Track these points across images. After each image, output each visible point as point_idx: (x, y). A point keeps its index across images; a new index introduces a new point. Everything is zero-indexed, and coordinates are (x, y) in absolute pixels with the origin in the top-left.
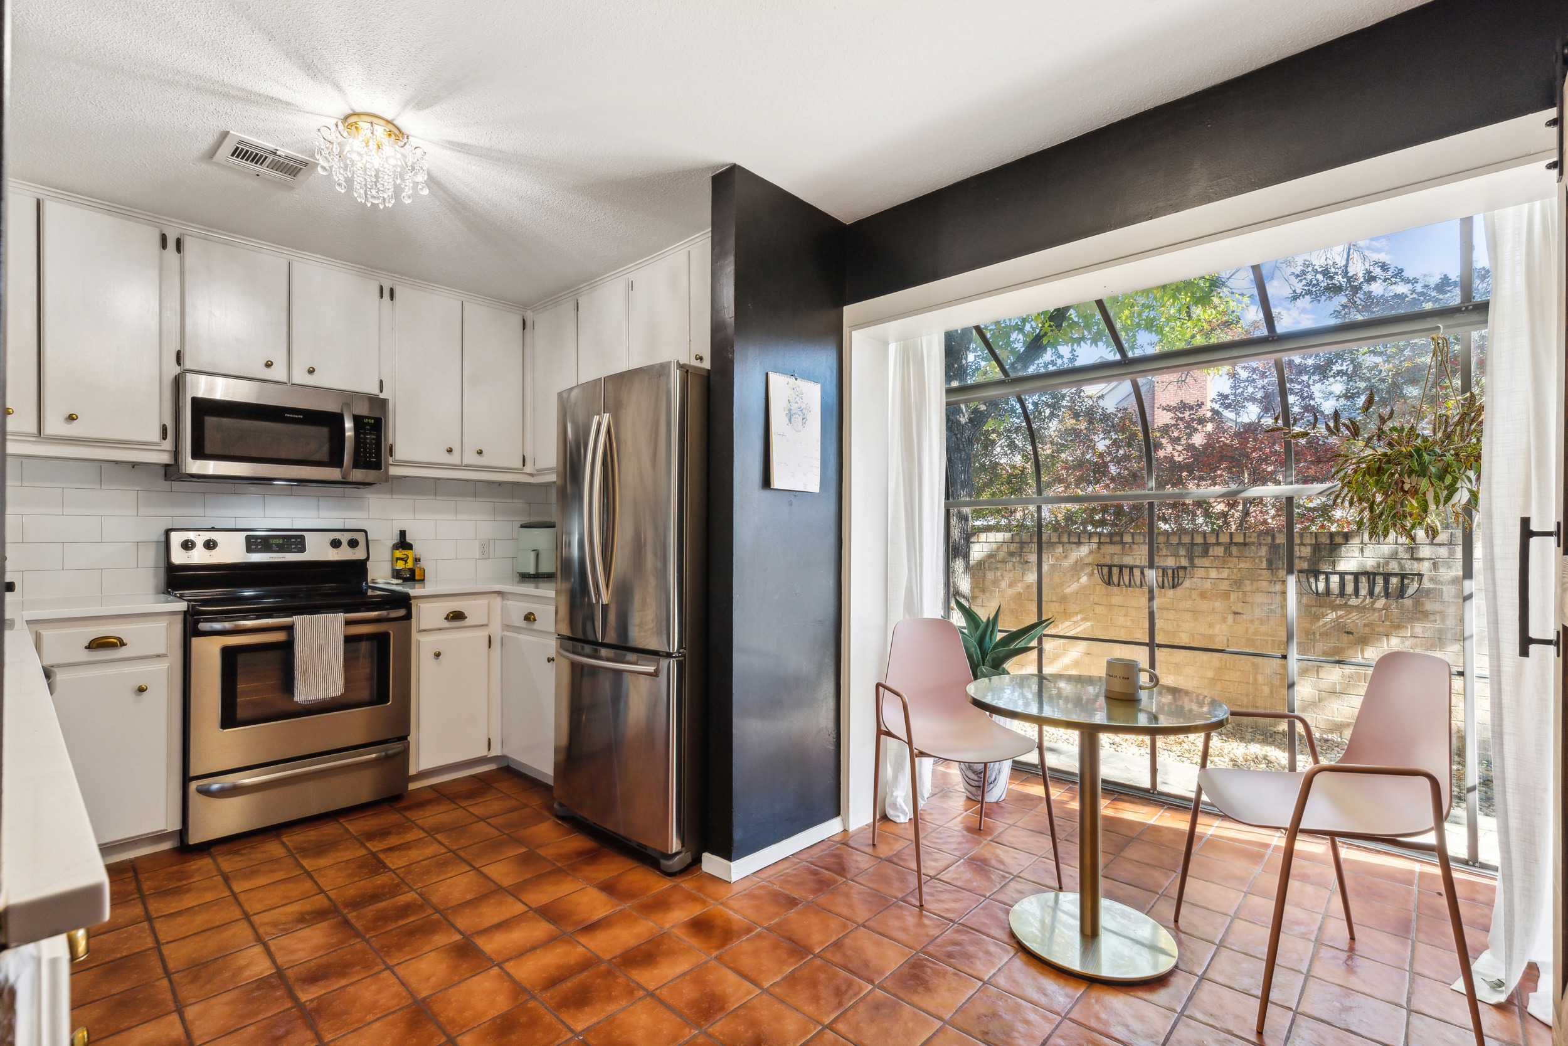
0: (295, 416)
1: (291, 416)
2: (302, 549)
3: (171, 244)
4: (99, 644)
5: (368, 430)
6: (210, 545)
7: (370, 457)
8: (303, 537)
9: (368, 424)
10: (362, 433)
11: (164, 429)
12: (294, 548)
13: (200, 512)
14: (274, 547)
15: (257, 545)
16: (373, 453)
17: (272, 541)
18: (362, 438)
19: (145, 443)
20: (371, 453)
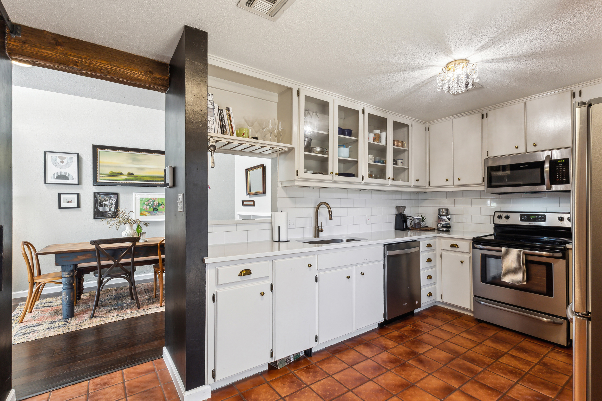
0: (524, 166)
1: (523, 166)
2: (544, 221)
3: (485, 116)
4: (453, 246)
5: (561, 165)
6: (507, 218)
7: (563, 178)
8: (545, 216)
9: (561, 163)
10: (557, 168)
11: (484, 179)
12: (540, 220)
13: (509, 205)
14: (532, 219)
15: (524, 218)
16: (564, 176)
17: (531, 217)
18: (557, 170)
19: (478, 184)
20: (563, 176)
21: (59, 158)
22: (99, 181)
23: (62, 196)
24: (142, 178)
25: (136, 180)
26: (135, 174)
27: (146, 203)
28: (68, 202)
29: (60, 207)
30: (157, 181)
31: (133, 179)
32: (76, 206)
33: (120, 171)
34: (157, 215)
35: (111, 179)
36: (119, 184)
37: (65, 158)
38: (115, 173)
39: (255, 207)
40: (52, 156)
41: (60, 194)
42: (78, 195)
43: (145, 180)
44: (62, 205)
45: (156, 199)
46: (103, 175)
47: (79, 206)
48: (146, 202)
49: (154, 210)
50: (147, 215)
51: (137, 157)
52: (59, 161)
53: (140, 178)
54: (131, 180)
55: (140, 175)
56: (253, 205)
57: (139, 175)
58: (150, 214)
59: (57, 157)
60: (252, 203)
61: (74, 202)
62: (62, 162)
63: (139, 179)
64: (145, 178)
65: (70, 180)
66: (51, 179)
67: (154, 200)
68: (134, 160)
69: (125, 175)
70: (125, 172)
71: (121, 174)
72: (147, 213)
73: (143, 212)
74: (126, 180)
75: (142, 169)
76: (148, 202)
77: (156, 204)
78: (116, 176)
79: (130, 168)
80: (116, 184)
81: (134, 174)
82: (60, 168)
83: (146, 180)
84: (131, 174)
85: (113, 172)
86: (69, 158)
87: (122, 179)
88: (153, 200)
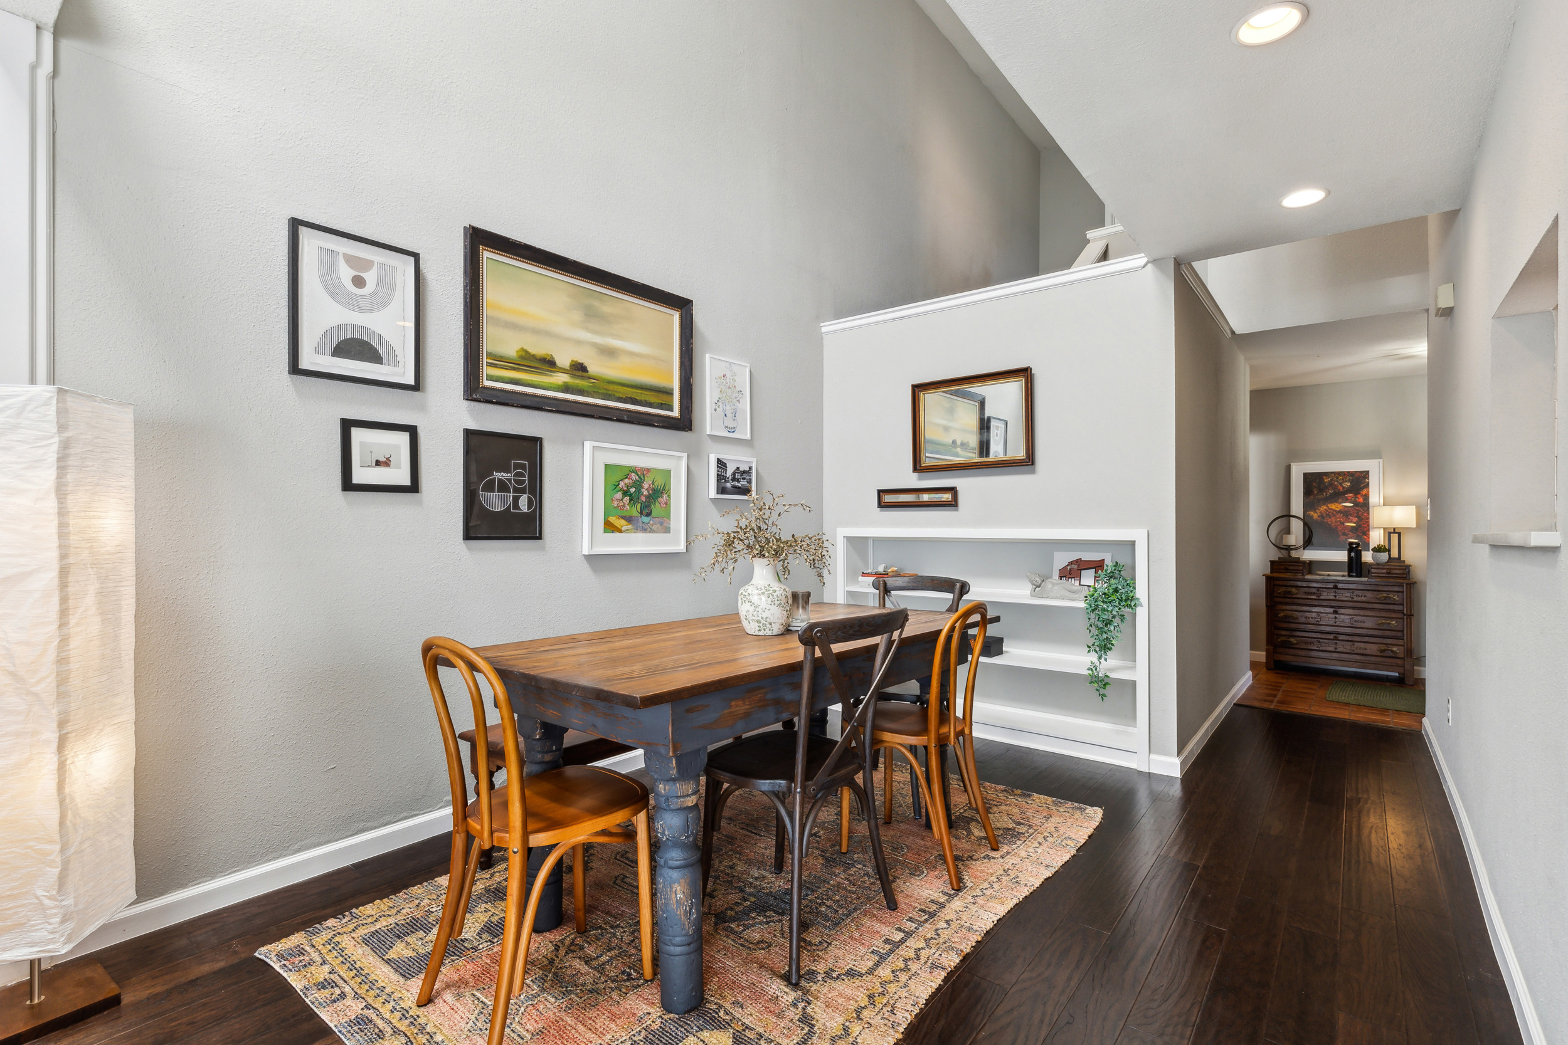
21: (350, 260)
22: (487, 383)
23: (357, 434)
24: (611, 387)
25: (594, 392)
26: (594, 368)
27: (622, 484)
28: (378, 463)
29: (348, 485)
30: (650, 405)
31: (586, 389)
32: (406, 481)
33: (550, 353)
34: (650, 532)
35: (519, 380)
36: (548, 401)
37: (367, 265)
38: (533, 357)
39: (957, 510)
40: (320, 248)
41: (347, 425)
42: (412, 431)
43: (618, 395)
44: (360, 476)
45: (648, 470)
46: (499, 360)
47: (414, 487)
48: (622, 480)
49: (641, 513)
50: (623, 529)
51: (596, 303)
52: (346, 274)
53: (606, 387)
54: (581, 392)
55: (606, 377)
56: (953, 504)
57: (604, 377)
58: (630, 527)
59: (341, 255)
60: (947, 497)
61: (399, 467)
62: (359, 282)
63: (602, 391)
64: (620, 389)
65: (387, 367)
66: (317, 351)
67: (642, 473)
68: (591, 315)
69: (563, 371)
70: (563, 361)
71: (549, 364)
72: (623, 522)
73: (614, 518)
74: (566, 389)
75: (609, 352)
76: (627, 481)
77: (648, 492)
78: (536, 368)
79: (579, 342)
80: (538, 399)
81: (589, 369)
82: (350, 307)
83: (621, 395)
84: (579, 369)
85: (526, 352)
86: (382, 266)
87: (553, 386)
88: (639, 473)
